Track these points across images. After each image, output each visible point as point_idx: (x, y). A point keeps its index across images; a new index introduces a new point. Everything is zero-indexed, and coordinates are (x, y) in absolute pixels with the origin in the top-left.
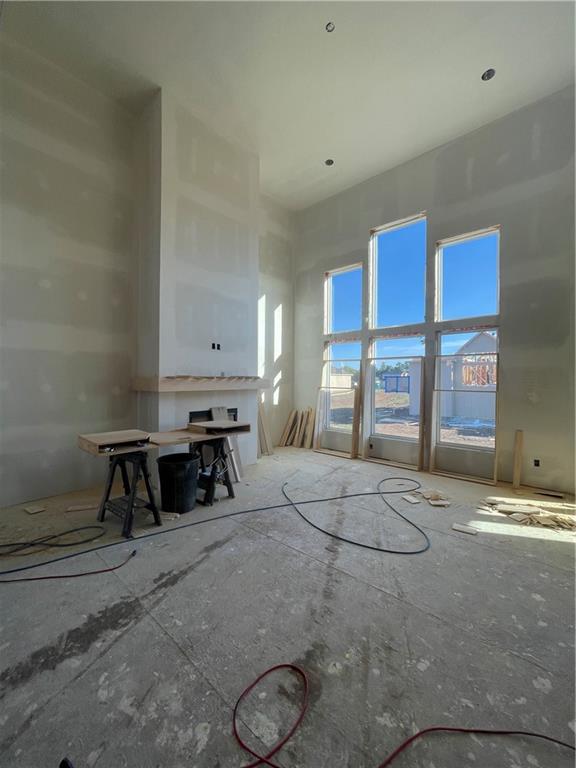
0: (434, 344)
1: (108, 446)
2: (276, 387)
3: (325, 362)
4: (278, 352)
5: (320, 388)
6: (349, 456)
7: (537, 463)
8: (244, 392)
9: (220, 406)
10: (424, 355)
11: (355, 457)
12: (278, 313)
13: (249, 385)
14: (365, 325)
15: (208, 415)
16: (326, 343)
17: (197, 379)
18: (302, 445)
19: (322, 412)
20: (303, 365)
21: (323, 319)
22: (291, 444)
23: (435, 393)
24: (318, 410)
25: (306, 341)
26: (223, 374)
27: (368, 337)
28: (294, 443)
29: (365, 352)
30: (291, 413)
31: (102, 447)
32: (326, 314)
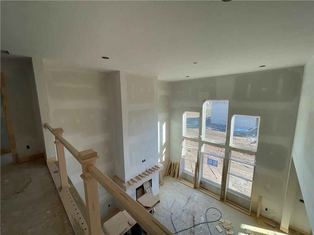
0: (228, 154)
2: (164, 154)
3: (183, 147)
4: (164, 141)
6: (193, 187)
7: (266, 209)
9: (146, 181)
10: (224, 157)
12: (164, 126)
14: (200, 138)
16: (183, 140)
18: (174, 176)
20: (174, 145)
21: (182, 130)
23: (228, 174)
27: (201, 143)
28: (171, 175)
30: (169, 162)
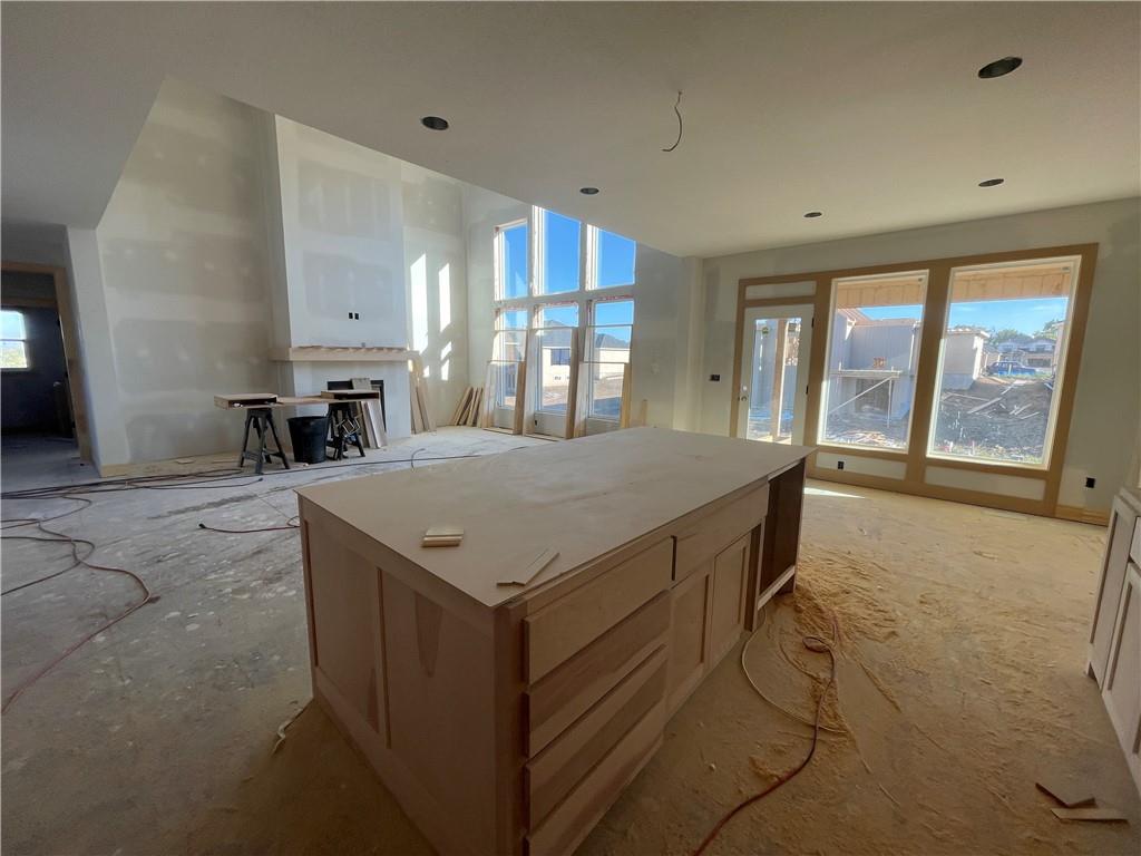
0: (586, 314)
1: (237, 402)
2: (445, 359)
3: (496, 332)
4: (445, 319)
5: (489, 362)
6: (511, 432)
8: (391, 363)
9: (363, 377)
10: (577, 325)
11: (519, 433)
12: (445, 275)
13: (393, 356)
14: (530, 291)
15: (349, 385)
16: (498, 312)
17: (332, 349)
18: (474, 424)
19: (493, 387)
20: (477, 335)
21: (493, 282)
22: (465, 423)
23: (585, 365)
24: (487, 385)
25: (478, 309)
26: (363, 345)
27: (533, 305)
28: (479, 423)
29: (530, 321)
30: (466, 390)
31: (232, 403)
32: (496, 276)
